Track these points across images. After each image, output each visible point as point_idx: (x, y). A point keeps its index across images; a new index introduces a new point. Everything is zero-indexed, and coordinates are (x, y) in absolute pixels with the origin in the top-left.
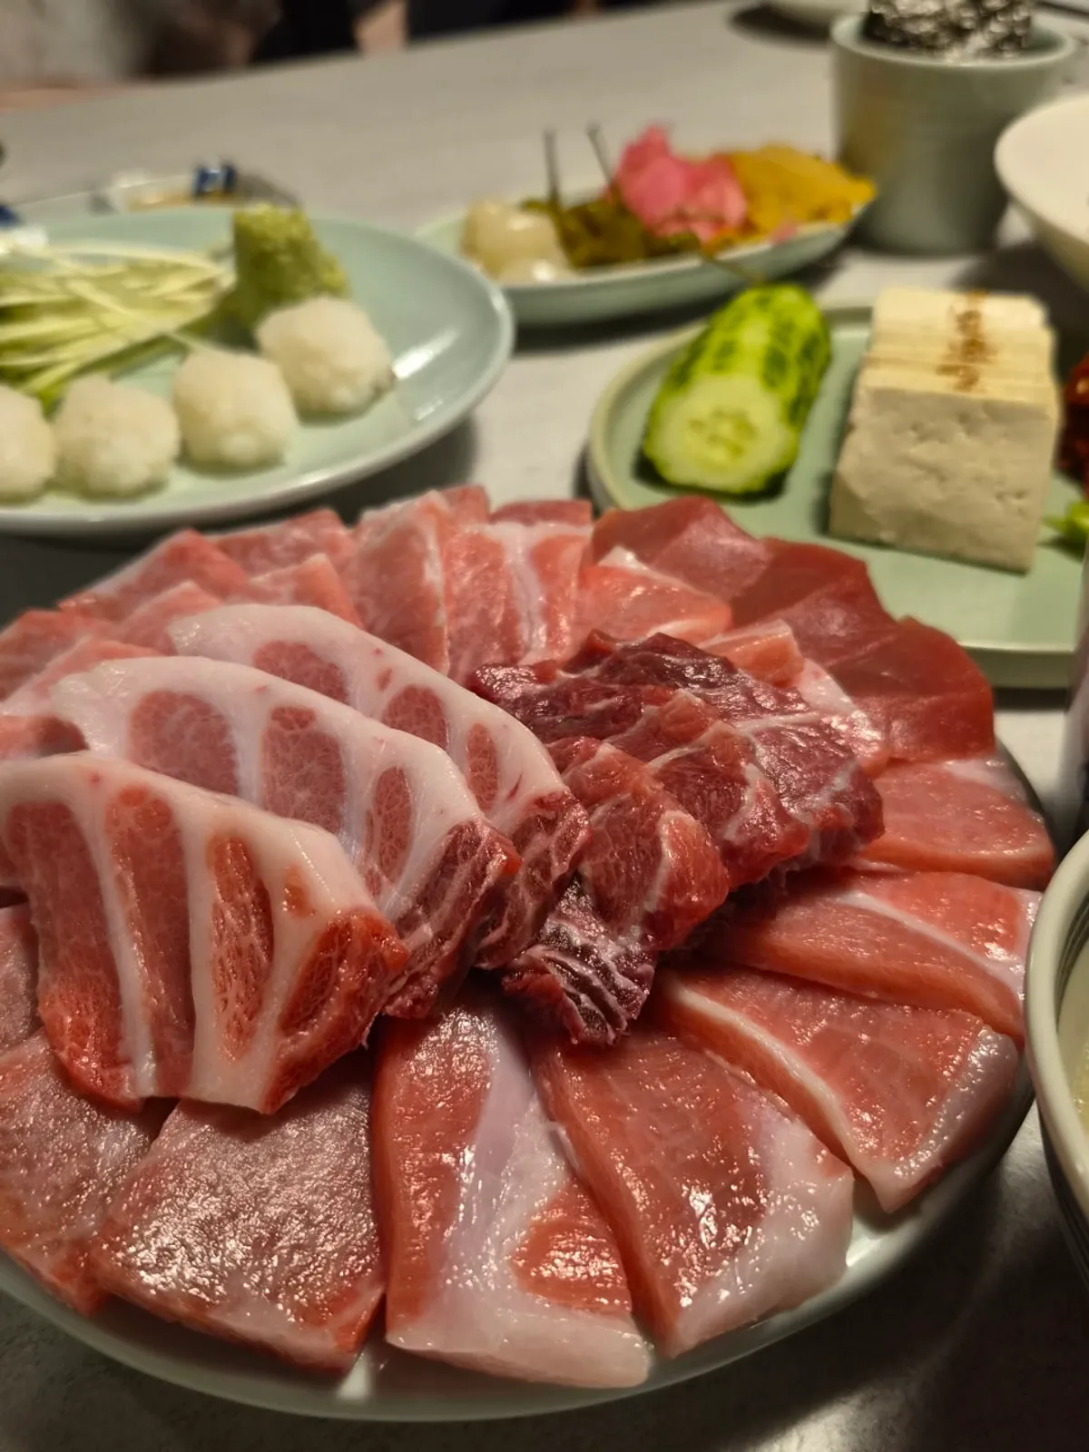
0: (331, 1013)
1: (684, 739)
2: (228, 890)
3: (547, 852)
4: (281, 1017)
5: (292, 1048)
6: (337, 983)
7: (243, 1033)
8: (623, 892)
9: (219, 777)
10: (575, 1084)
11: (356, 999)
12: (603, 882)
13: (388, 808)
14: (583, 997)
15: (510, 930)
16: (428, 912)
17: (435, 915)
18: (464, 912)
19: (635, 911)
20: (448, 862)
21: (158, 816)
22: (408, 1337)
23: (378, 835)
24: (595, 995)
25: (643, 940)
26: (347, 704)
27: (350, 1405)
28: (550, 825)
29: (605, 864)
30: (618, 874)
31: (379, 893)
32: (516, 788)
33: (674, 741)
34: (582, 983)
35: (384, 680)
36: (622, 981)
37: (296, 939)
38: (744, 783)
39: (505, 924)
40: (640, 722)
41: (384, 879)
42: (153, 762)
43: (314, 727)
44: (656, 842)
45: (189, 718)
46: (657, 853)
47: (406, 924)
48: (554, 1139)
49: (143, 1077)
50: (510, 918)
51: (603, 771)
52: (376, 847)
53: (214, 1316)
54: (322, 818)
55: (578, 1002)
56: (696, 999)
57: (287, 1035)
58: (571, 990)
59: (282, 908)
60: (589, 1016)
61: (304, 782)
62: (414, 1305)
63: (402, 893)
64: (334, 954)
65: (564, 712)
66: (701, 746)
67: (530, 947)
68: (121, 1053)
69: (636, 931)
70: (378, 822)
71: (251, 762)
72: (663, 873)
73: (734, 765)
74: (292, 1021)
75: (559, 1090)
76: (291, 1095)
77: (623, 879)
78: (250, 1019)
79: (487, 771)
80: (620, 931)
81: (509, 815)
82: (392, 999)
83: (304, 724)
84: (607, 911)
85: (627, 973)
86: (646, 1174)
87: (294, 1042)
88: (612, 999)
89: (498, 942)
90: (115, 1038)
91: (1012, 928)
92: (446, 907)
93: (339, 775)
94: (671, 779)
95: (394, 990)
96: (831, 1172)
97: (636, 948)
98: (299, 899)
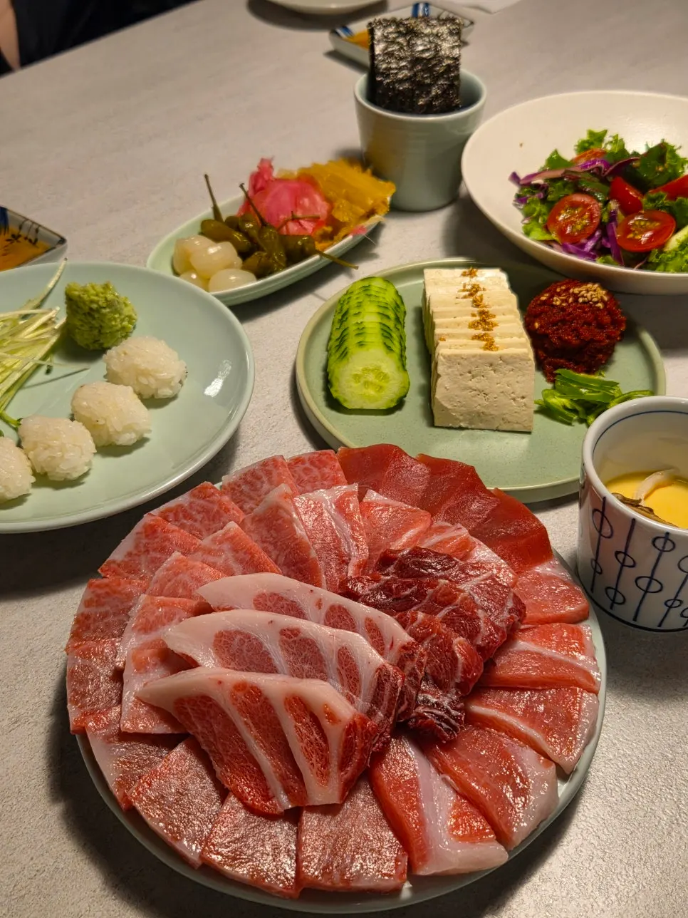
0: (356, 759)
1: (449, 603)
2: (298, 718)
3: (414, 668)
4: (338, 765)
5: (346, 776)
6: (356, 746)
7: (324, 776)
8: (445, 676)
9: (268, 667)
10: (447, 757)
11: (364, 750)
12: (436, 674)
13: (346, 665)
14: (443, 724)
15: (409, 704)
16: (378, 706)
17: (382, 707)
18: (393, 704)
19: (452, 684)
20: (380, 685)
21: (254, 693)
22: (426, 870)
23: (345, 678)
24: (447, 722)
25: (457, 694)
26: (306, 619)
27: (408, 900)
28: (411, 657)
29: (435, 666)
30: (441, 669)
31: (354, 702)
32: (392, 643)
33: (444, 605)
34: (440, 718)
35: (319, 604)
36: (453, 712)
37: (335, 734)
38: (479, 618)
39: (406, 703)
40: (427, 597)
41: (354, 697)
42: (233, 664)
43: (301, 635)
44: (453, 653)
45: (242, 642)
46: (456, 659)
47: (371, 713)
48: (445, 780)
49: (284, 802)
50: (407, 699)
51: (422, 624)
52: (345, 683)
53: (353, 884)
54: (319, 675)
55: (441, 726)
56: (477, 709)
57: (342, 771)
58: (438, 722)
59: (326, 723)
60: (447, 730)
61: (305, 660)
62: (424, 858)
63: (364, 700)
64: (352, 735)
65: (391, 596)
66: (457, 605)
67: (416, 708)
68: (270, 794)
69: (454, 690)
70: (343, 672)
71: (278, 656)
72: (460, 666)
73: (473, 613)
74: (342, 766)
75: (442, 762)
76: (347, 793)
77: (444, 671)
78: (324, 768)
79: (378, 638)
80: (447, 692)
81: (393, 655)
82: (374, 745)
83: (296, 635)
84: (440, 685)
85: (456, 709)
86: (485, 786)
87: (346, 774)
88: (453, 722)
89: (405, 711)
90: (267, 789)
91: (582, 645)
92: (385, 703)
93: (320, 655)
94: (448, 621)
95: (375, 741)
96: (547, 766)
97: (455, 698)
98: (332, 717)
